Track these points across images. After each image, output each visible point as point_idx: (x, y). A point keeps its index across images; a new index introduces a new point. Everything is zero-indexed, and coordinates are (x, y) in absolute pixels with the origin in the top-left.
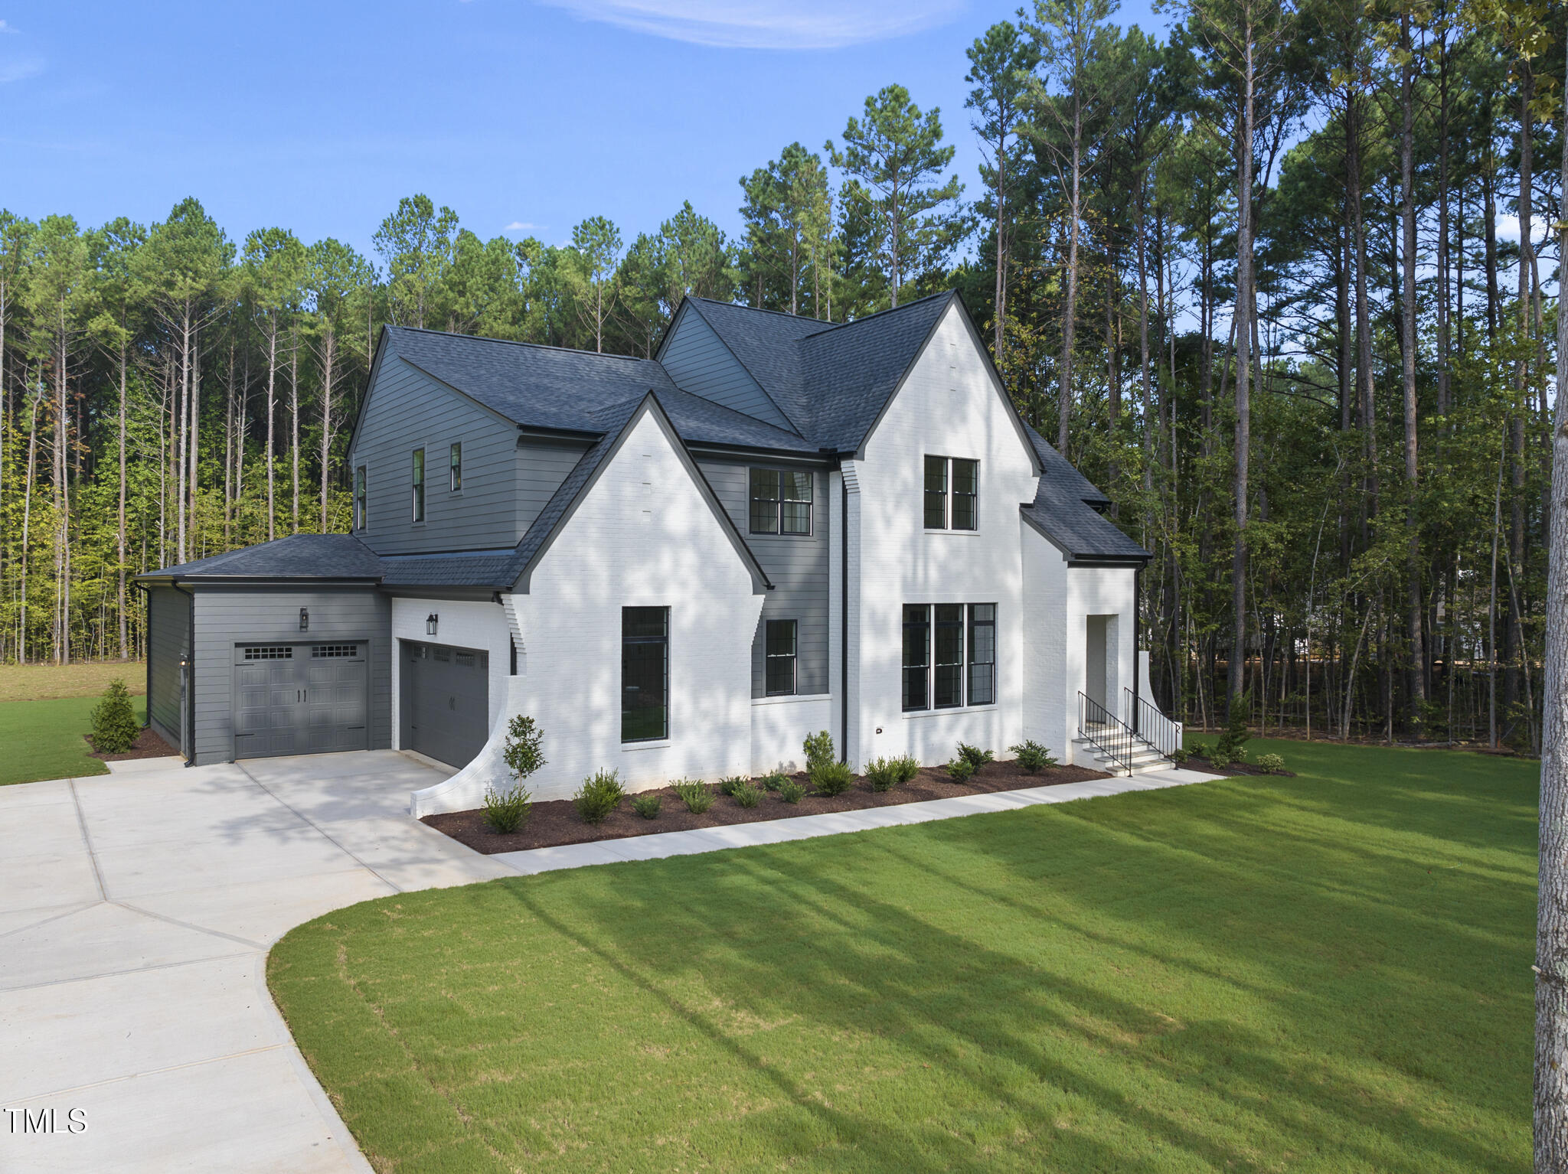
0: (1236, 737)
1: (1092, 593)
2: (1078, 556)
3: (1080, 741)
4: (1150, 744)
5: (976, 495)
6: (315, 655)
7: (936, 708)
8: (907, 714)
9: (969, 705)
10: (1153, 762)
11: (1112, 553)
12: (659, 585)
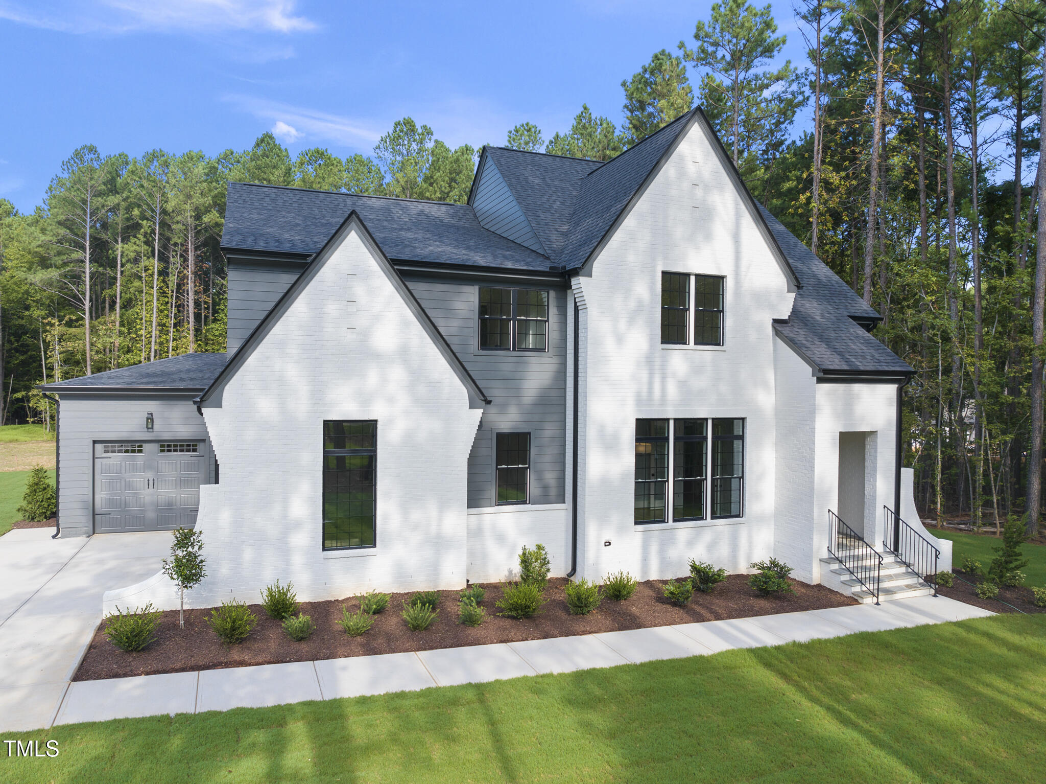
0: (1011, 562)
1: (847, 408)
2: (826, 371)
3: (827, 561)
4: (908, 566)
5: (723, 311)
6: (162, 451)
7: (675, 521)
8: (641, 527)
9: (712, 518)
10: (909, 587)
11: (870, 367)
12: (365, 400)
